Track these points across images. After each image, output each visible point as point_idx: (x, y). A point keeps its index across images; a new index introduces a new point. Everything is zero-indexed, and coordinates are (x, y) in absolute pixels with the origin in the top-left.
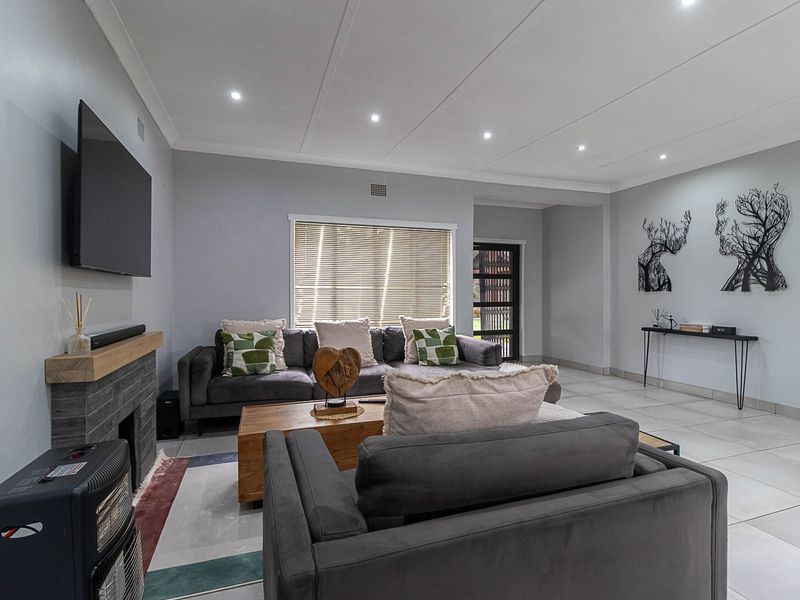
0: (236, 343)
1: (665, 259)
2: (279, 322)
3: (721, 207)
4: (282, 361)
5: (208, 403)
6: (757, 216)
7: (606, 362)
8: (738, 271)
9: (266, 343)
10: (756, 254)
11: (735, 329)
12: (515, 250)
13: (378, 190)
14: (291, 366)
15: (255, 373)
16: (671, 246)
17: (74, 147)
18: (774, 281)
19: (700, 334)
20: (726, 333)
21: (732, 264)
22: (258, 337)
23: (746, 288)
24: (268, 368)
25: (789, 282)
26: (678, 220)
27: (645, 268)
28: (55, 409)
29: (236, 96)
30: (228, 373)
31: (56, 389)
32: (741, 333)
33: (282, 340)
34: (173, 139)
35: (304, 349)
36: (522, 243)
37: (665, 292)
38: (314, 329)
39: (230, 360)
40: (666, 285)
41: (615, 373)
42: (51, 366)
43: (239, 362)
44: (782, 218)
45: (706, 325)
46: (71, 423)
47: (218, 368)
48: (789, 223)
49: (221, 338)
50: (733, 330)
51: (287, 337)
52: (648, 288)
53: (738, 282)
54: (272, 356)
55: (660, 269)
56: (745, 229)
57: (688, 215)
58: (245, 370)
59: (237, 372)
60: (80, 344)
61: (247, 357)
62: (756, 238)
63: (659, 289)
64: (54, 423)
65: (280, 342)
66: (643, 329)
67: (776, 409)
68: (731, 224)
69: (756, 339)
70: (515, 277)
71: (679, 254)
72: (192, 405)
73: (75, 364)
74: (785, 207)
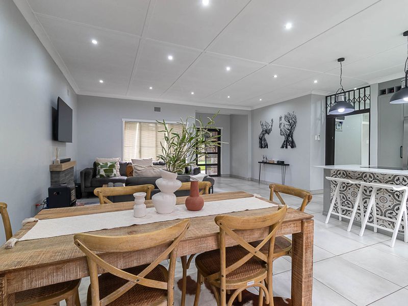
0: (101, 166)
1: (266, 136)
2: (117, 159)
3: (281, 118)
4: (119, 173)
5: (91, 187)
6: (289, 122)
7: (249, 176)
8: (285, 141)
9: (113, 166)
10: (289, 135)
11: (283, 162)
13: (157, 109)
14: (122, 175)
15: (108, 176)
16: (267, 132)
17: (56, 109)
18: (293, 145)
19: (274, 164)
20: (281, 163)
21: (283, 138)
22: (109, 164)
23: (286, 148)
24: (113, 175)
26: (270, 122)
27: (261, 139)
28: (52, 178)
29: (101, 81)
30: (98, 177)
31: (52, 172)
32: (285, 163)
33: (119, 165)
34: (77, 91)
35: (126, 168)
36: (222, 128)
37: (266, 148)
38: (131, 162)
39: (99, 172)
40: (266, 146)
41: (252, 180)
42: (51, 167)
43: (102, 173)
44: (295, 123)
45: (275, 160)
46: (56, 182)
47: (95, 175)
48: (296, 125)
49: (96, 164)
51: (121, 164)
52: (262, 147)
53: (284, 146)
54: (114, 171)
55: (265, 140)
56: (286, 126)
57: (272, 121)
58: (105, 175)
59: (102, 176)
60: (58, 161)
61: (105, 171)
62: (289, 130)
63: (265, 147)
64: (51, 182)
65: (118, 166)
66: (259, 162)
68: (283, 124)
69: (289, 165)
71: (270, 134)
72: (85, 187)
73: (57, 166)
74: (295, 119)
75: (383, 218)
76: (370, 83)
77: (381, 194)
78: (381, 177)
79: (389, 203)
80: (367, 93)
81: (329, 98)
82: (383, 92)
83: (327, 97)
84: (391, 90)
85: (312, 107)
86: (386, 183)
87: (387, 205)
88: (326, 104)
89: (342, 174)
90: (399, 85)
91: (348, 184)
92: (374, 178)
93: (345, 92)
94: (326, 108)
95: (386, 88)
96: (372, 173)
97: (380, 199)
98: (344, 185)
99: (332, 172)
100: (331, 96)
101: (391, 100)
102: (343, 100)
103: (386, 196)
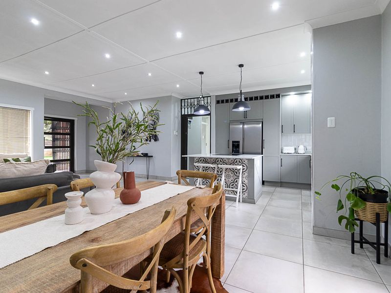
12: (72, 122)
18: (156, 138)
19: (138, 156)
20: (145, 155)
23: (150, 141)
25: (159, 139)
32: (149, 155)
36: (76, 119)
44: (158, 119)
45: (141, 153)
48: (159, 121)
50: (147, 154)
53: (148, 139)
67: (156, 178)
69: (152, 156)
70: (72, 134)
74: (158, 116)
75: (228, 189)
76: (211, 94)
77: (227, 173)
78: (227, 160)
79: (232, 178)
80: (209, 101)
81: (183, 101)
82: (218, 102)
83: (181, 100)
84: (232, 101)
85: (172, 106)
86: (230, 165)
87: (230, 180)
88: (181, 105)
89: (202, 160)
90: (236, 98)
91: (207, 167)
92: (223, 162)
93: (204, 97)
94: (181, 109)
95: (220, 99)
96: (221, 158)
97: (227, 176)
98: (204, 169)
99: (195, 159)
100: (185, 99)
101: (234, 108)
102: (203, 104)
103: (230, 173)
